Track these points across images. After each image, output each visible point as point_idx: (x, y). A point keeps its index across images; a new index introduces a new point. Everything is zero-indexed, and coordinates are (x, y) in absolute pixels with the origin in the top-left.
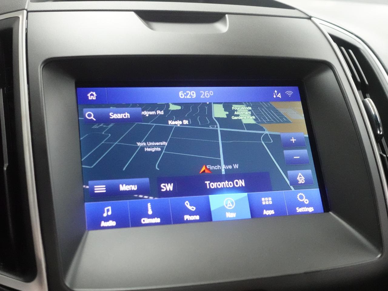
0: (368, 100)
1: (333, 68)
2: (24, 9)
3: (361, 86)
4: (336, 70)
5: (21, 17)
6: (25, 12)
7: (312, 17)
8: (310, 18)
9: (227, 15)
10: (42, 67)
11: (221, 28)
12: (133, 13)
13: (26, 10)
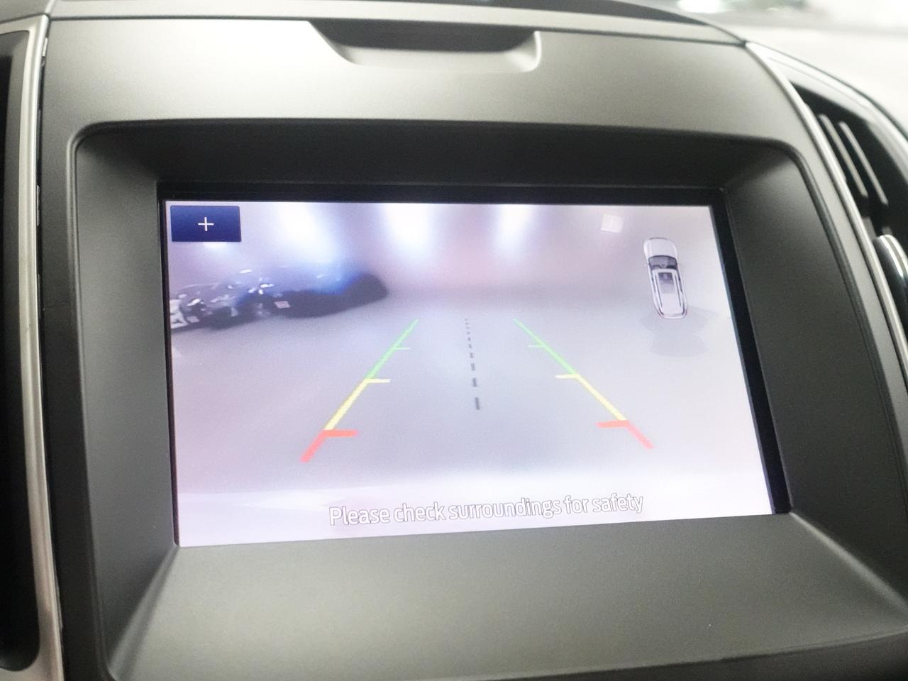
0: (887, 239)
1: (798, 158)
2: (41, 14)
3: (868, 206)
4: (807, 163)
5: (32, 30)
6: (44, 19)
7: (749, 42)
8: (742, 44)
9: (537, 34)
10: (76, 143)
11: (522, 61)
12: (307, 24)
13: (48, 15)
